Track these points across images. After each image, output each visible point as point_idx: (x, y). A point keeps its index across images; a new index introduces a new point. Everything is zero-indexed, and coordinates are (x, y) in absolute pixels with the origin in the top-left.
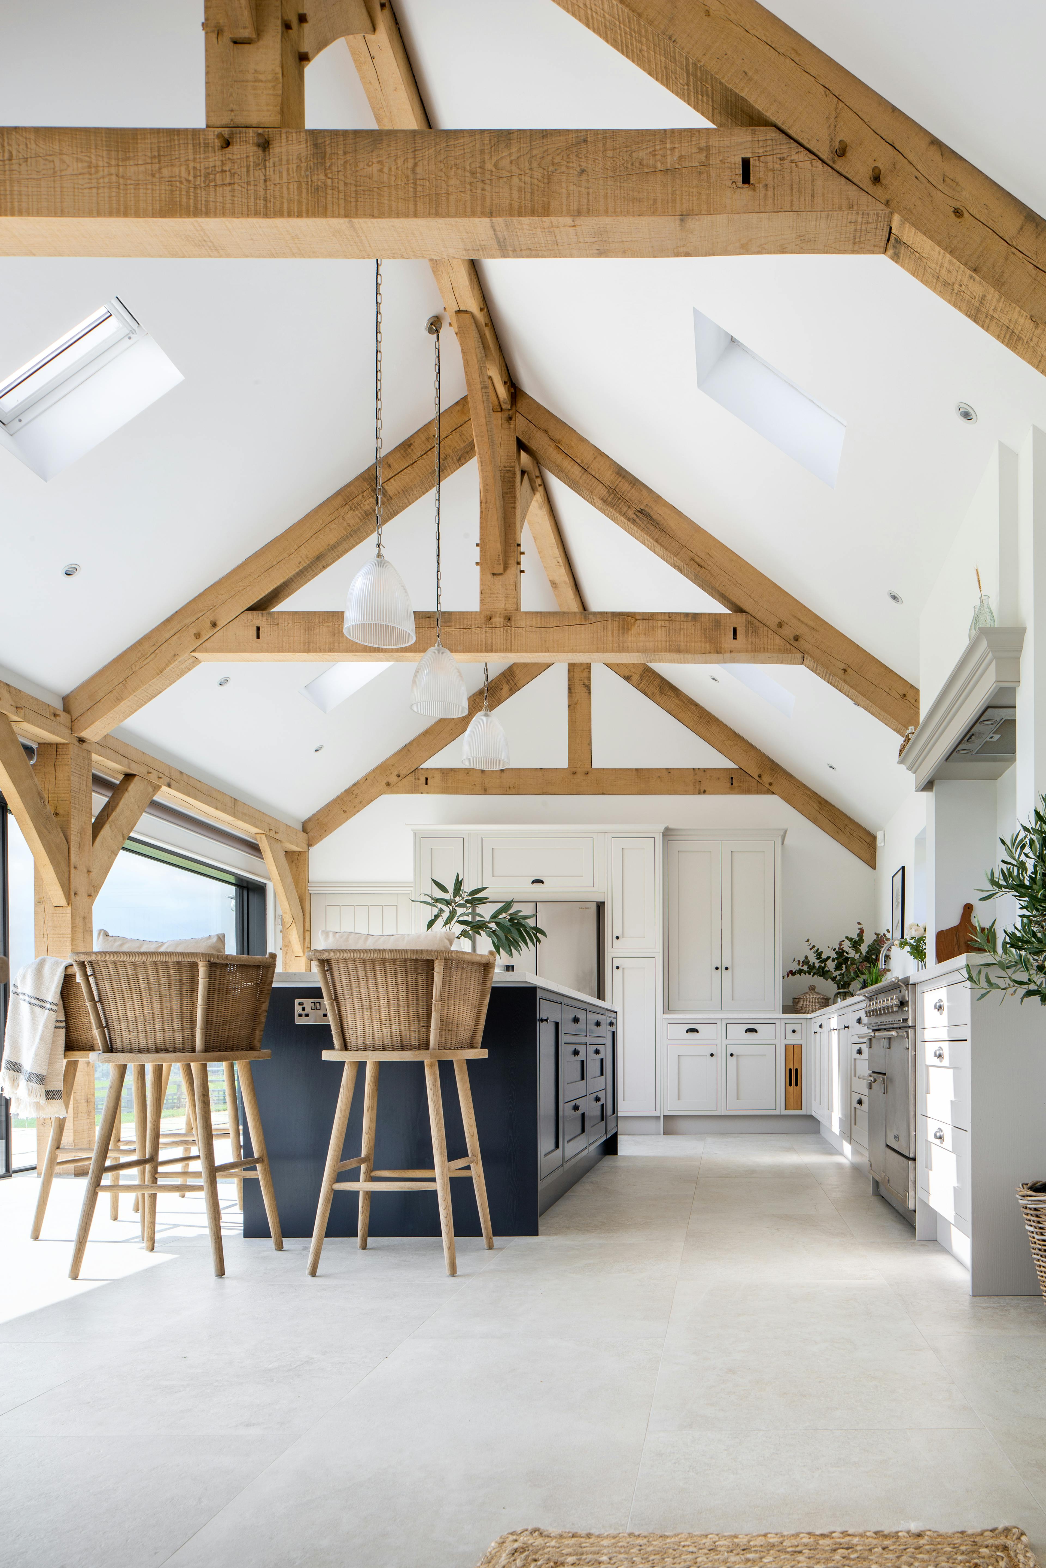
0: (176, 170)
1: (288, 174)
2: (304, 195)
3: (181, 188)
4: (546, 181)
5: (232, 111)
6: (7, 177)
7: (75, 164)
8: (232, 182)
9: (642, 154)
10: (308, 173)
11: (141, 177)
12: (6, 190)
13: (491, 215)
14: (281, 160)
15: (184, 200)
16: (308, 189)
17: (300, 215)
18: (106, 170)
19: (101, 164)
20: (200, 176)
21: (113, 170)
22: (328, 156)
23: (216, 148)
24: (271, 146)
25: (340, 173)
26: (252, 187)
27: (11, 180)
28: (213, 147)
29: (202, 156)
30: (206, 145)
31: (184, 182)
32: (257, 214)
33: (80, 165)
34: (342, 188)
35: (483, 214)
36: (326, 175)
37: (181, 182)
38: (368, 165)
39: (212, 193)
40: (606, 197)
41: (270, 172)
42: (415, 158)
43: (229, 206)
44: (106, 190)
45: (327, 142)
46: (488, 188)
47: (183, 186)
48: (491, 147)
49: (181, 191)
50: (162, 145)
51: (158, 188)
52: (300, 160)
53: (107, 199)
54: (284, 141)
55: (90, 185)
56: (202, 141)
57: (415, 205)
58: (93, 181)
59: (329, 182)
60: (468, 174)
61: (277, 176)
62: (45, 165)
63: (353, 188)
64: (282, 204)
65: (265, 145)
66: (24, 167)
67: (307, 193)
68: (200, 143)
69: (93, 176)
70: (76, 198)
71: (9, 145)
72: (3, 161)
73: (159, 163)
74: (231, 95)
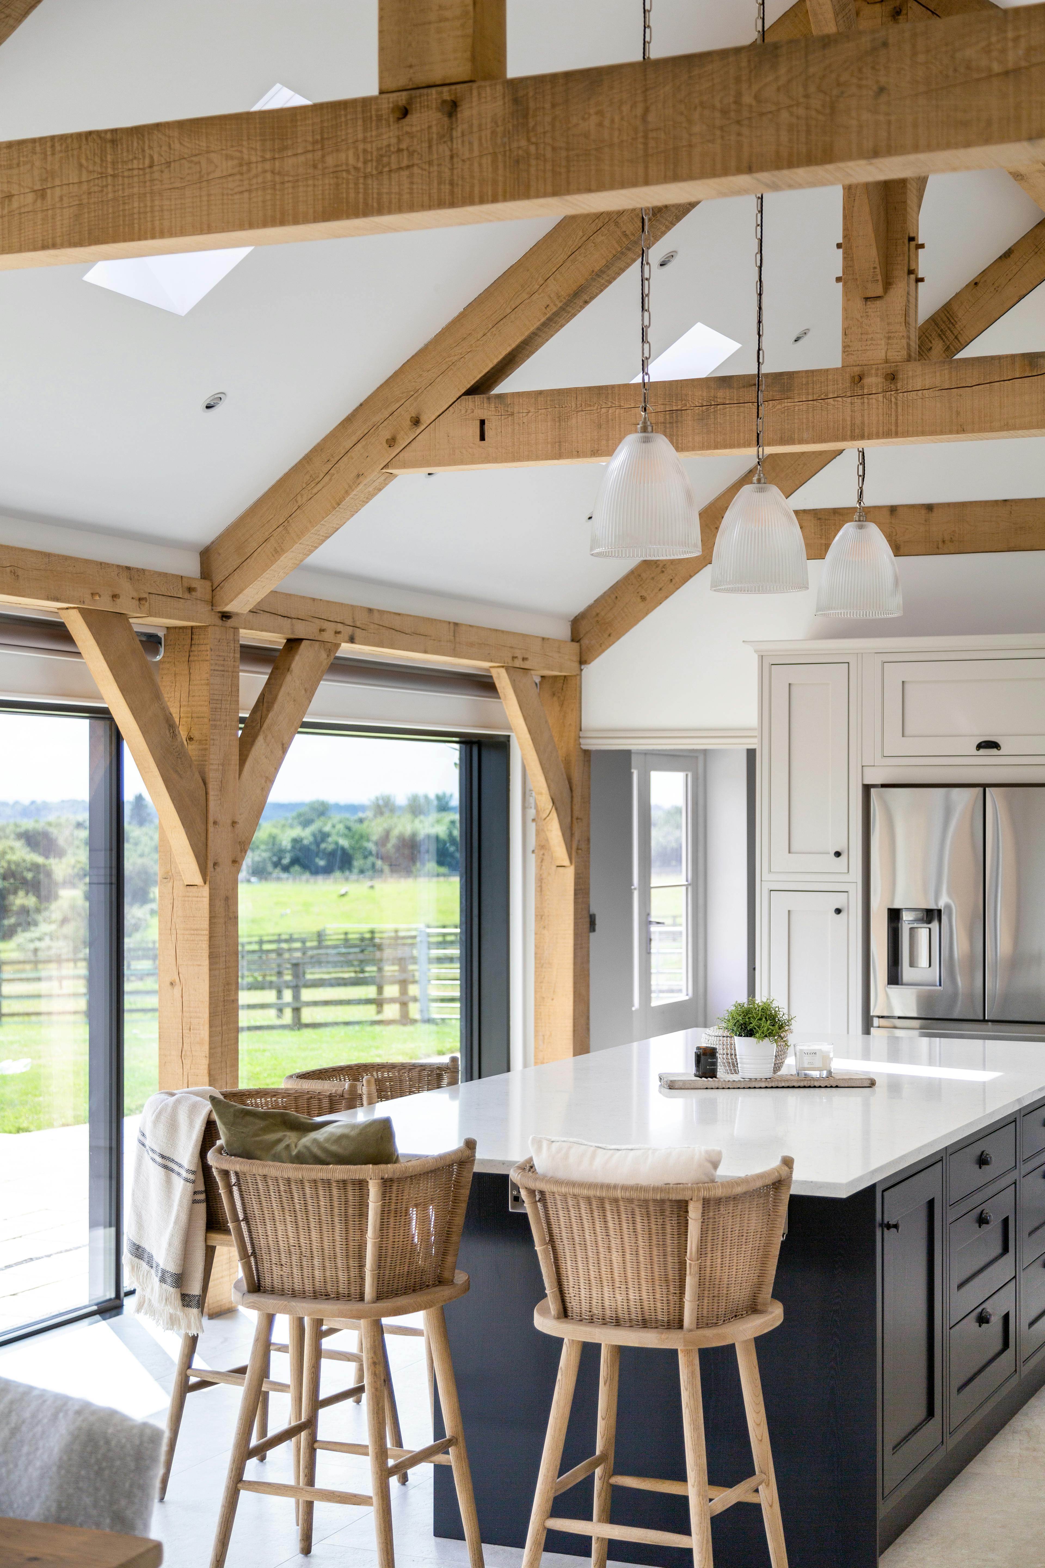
0: (342, 156)
1: (481, 144)
2: (501, 172)
3: (348, 180)
4: (828, 111)
5: (411, 66)
6: (148, 189)
7: (224, 163)
8: (411, 163)
9: (970, 53)
10: (506, 140)
11: (301, 170)
12: (146, 206)
13: (750, 170)
14: (471, 126)
15: (352, 195)
16: (505, 162)
17: (495, 200)
18: (260, 166)
19: (254, 159)
20: (372, 160)
21: (268, 165)
22: (531, 112)
23: (391, 120)
24: (459, 109)
25: (548, 135)
26: (436, 168)
27: (152, 193)
28: (387, 120)
29: (374, 134)
30: (379, 118)
31: (352, 171)
32: (441, 204)
33: (230, 163)
34: (549, 154)
35: (739, 171)
36: (529, 140)
37: (348, 171)
38: (583, 119)
39: (386, 182)
40: (915, 125)
41: (457, 144)
42: (645, 101)
43: (406, 197)
44: (260, 193)
45: (531, 94)
46: (746, 131)
47: (350, 177)
48: (750, 72)
49: (348, 183)
50: (326, 124)
51: (320, 182)
52: (496, 123)
55: (241, 189)
56: (373, 113)
57: (646, 168)
59: (533, 149)
60: (717, 115)
61: (467, 149)
62: (189, 168)
63: (564, 154)
64: (472, 186)
65: (452, 108)
66: (166, 175)
67: (505, 167)
68: (371, 117)
69: (245, 176)
70: (225, 206)
71: (150, 148)
72: (143, 169)
73: (322, 149)
74: (410, 45)
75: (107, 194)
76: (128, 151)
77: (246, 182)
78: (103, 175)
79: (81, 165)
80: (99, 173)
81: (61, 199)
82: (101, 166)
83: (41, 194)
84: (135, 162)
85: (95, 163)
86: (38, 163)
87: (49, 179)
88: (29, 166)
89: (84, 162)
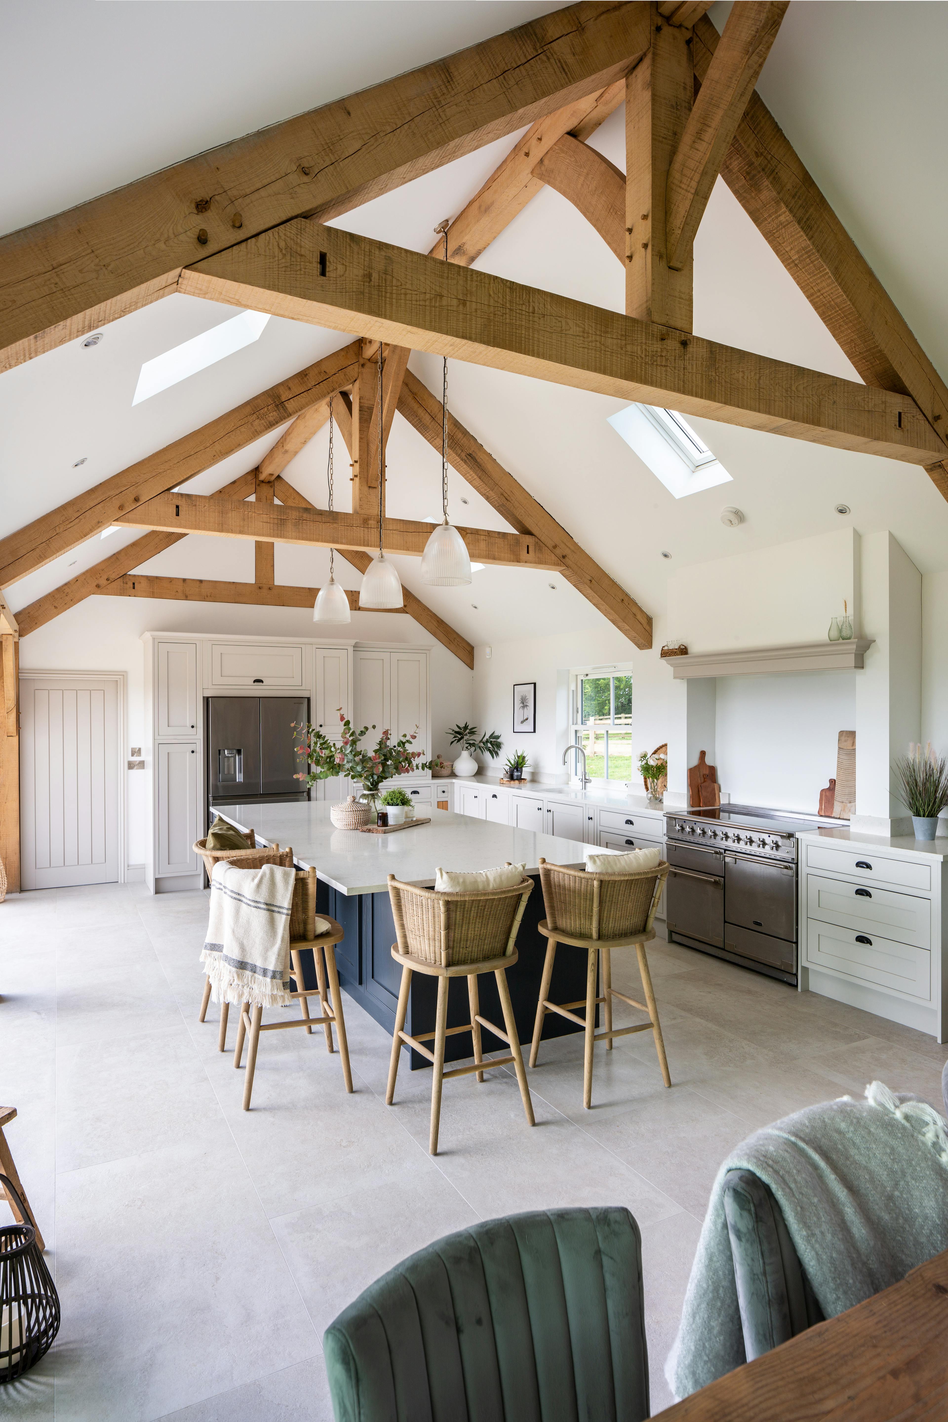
0: (635, 348)
1: (696, 367)
2: (704, 384)
3: (637, 362)
4: (819, 404)
5: (667, 315)
6: (531, 326)
7: (575, 327)
8: (666, 365)
10: (707, 369)
11: (614, 347)
12: (529, 335)
14: (693, 357)
15: (639, 371)
16: (706, 380)
17: (701, 397)
18: (594, 337)
19: (590, 332)
20: (649, 356)
21: (598, 338)
24: (688, 345)
26: (677, 371)
27: (533, 329)
28: (657, 338)
29: (650, 342)
30: (653, 335)
31: (639, 358)
32: (677, 391)
33: (578, 329)
36: (716, 373)
37: (637, 357)
38: (737, 372)
39: (655, 370)
40: (844, 420)
41: (687, 363)
42: (760, 375)
44: (593, 352)
46: (793, 402)
47: (639, 361)
48: (796, 377)
51: (624, 358)
52: (703, 359)
53: (593, 358)
54: (695, 344)
55: (583, 346)
59: (718, 378)
60: (784, 391)
61: (690, 367)
62: (555, 323)
64: (692, 386)
65: (685, 344)
66: (542, 321)
68: (650, 332)
69: (586, 340)
70: (575, 353)
71: (534, 302)
72: (529, 312)
73: (626, 340)
74: (667, 304)
75: (506, 319)
76: (520, 298)
77: (586, 343)
78: (504, 306)
79: (490, 295)
80: (501, 304)
81: (476, 311)
82: (503, 301)
83: (464, 303)
84: (524, 306)
85: (499, 297)
86: (461, 282)
87: (469, 295)
88: (455, 282)
89: (492, 293)
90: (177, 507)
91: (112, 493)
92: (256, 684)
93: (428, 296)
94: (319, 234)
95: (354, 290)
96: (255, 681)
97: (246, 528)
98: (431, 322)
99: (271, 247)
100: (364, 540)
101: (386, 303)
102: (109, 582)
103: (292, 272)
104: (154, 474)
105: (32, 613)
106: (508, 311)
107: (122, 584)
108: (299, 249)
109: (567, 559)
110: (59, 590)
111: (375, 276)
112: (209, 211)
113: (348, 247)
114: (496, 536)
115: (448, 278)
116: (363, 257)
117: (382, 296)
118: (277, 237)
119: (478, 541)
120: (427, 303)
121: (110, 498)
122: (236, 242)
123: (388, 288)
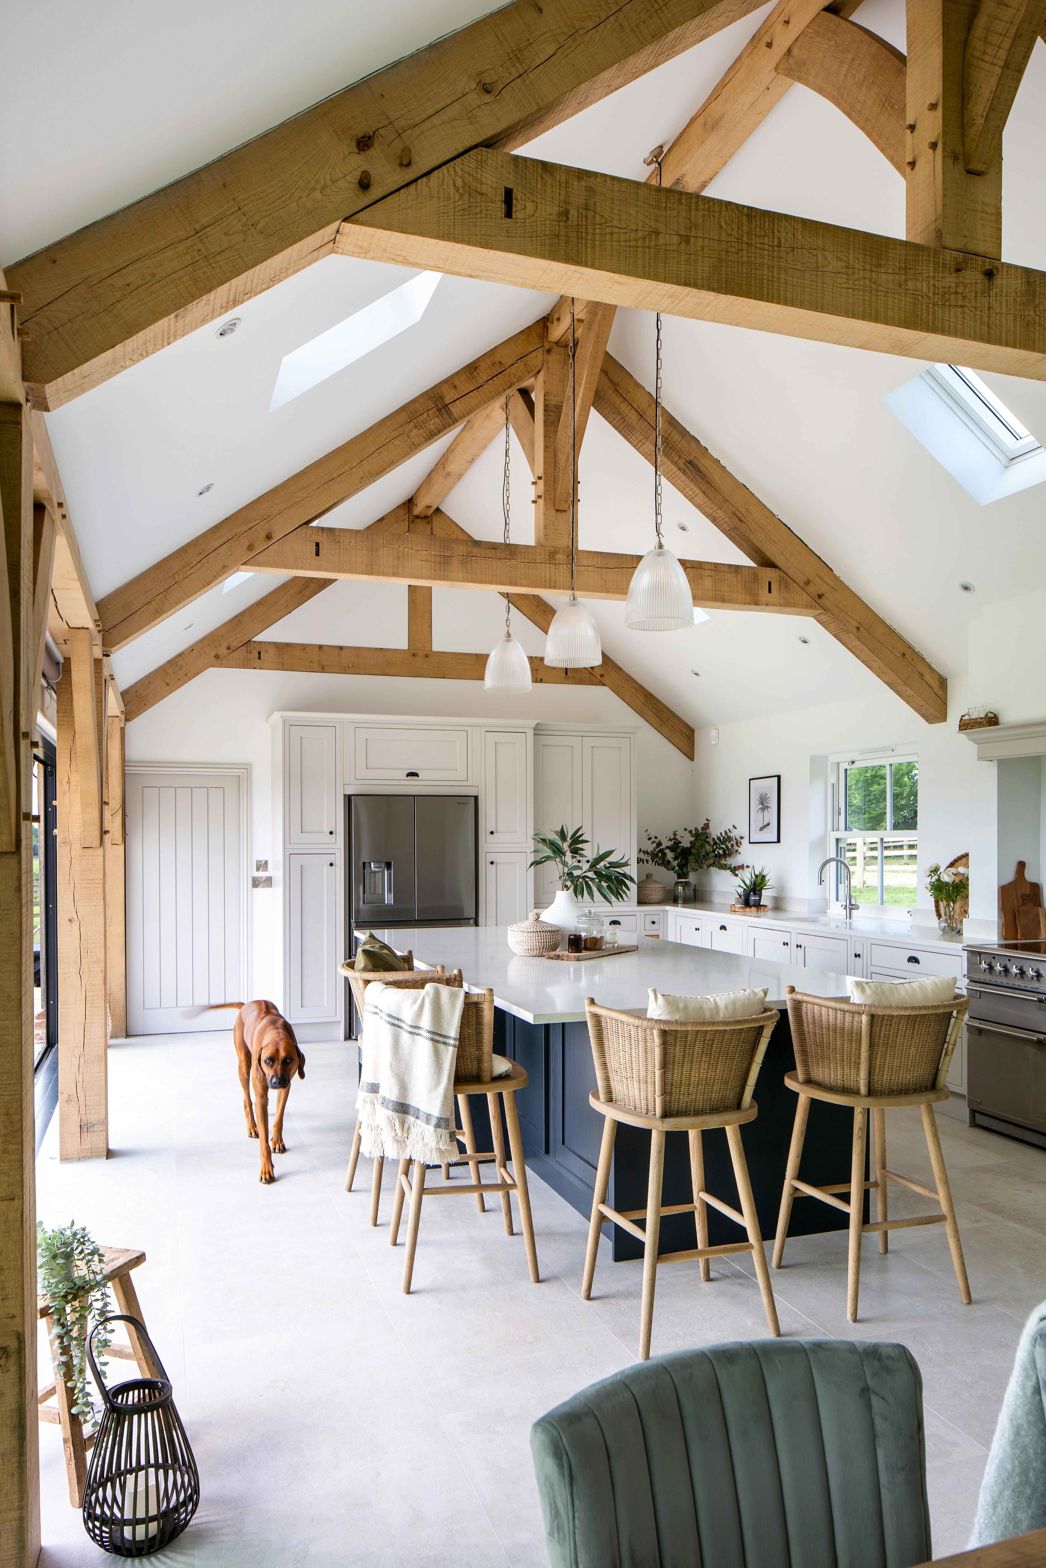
0: (919, 284)
1: (1007, 306)
2: (1018, 328)
3: (922, 303)
5: (967, 236)
6: (776, 263)
7: (835, 262)
8: (963, 304)
10: (1022, 307)
11: (890, 285)
12: (773, 276)
14: (1002, 291)
15: (925, 315)
16: (1021, 322)
17: (1013, 346)
18: (861, 273)
19: (857, 266)
20: (938, 294)
21: (867, 274)
22: (1037, 294)
23: (950, 269)
24: (995, 277)
26: (979, 313)
27: (779, 268)
29: (940, 275)
30: (945, 265)
31: (925, 297)
32: (981, 338)
33: (839, 263)
36: (1035, 312)
37: (922, 296)
39: (947, 312)
41: (993, 301)
43: (960, 327)
44: (861, 293)
45: (1038, 282)
49: (922, 305)
50: (908, 258)
51: (903, 299)
52: (1017, 294)
53: (861, 302)
54: (1005, 274)
55: (846, 286)
56: (941, 260)
58: (850, 282)
59: (1037, 319)
61: (998, 305)
62: (808, 257)
64: (1001, 332)
65: (990, 275)
66: (790, 257)
67: (1021, 326)
68: (940, 263)
69: (850, 277)
70: (835, 295)
71: (779, 232)
72: (773, 246)
73: (906, 274)
74: (964, 222)
75: (742, 257)
76: (760, 228)
78: (739, 240)
79: (721, 227)
80: (735, 237)
81: (703, 248)
82: (738, 233)
83: (687, 239)
84: (766, 239)
85: (733, 229)
86: (683, 213)
87: (693, 229)
88: (675, 213)
89: (723, 224)
90: (317, 544)
91: (241, 529)
92: (409, 778)
93: (640, 234)
94: (505, 166)
95: (547, 232)
96: (408, 775)
97: (401, 569)
98: (644, 267)
99: (445, 187)
100: (550, 580)
101: (586, 247)
102: (230, 651)
103: (471, 216)
104: (290, 504)
105: (140, 691)
106: (744, 245)
107: (245, 654)
108: (479, 186)
109: (824, 599)
110: (171, 662)
111: (573, 212)
112: (372, 148)
113: (539, 179)
114: (726, 570)
115: (666, 208)
116: (558, 191)
117: (582, 238)
118: (452, 173)
119: (701, 577)
120: (640, 243)
121: (237, 535)
122: (403, 184)
123: (590, 227)
